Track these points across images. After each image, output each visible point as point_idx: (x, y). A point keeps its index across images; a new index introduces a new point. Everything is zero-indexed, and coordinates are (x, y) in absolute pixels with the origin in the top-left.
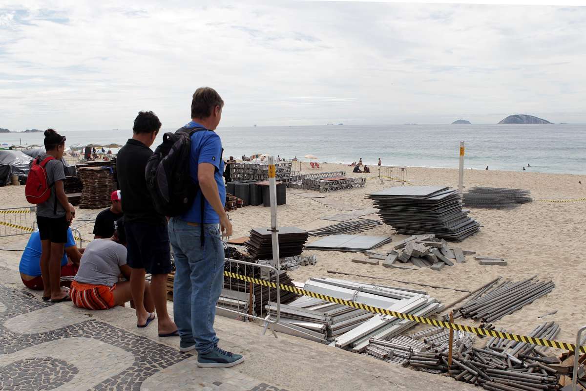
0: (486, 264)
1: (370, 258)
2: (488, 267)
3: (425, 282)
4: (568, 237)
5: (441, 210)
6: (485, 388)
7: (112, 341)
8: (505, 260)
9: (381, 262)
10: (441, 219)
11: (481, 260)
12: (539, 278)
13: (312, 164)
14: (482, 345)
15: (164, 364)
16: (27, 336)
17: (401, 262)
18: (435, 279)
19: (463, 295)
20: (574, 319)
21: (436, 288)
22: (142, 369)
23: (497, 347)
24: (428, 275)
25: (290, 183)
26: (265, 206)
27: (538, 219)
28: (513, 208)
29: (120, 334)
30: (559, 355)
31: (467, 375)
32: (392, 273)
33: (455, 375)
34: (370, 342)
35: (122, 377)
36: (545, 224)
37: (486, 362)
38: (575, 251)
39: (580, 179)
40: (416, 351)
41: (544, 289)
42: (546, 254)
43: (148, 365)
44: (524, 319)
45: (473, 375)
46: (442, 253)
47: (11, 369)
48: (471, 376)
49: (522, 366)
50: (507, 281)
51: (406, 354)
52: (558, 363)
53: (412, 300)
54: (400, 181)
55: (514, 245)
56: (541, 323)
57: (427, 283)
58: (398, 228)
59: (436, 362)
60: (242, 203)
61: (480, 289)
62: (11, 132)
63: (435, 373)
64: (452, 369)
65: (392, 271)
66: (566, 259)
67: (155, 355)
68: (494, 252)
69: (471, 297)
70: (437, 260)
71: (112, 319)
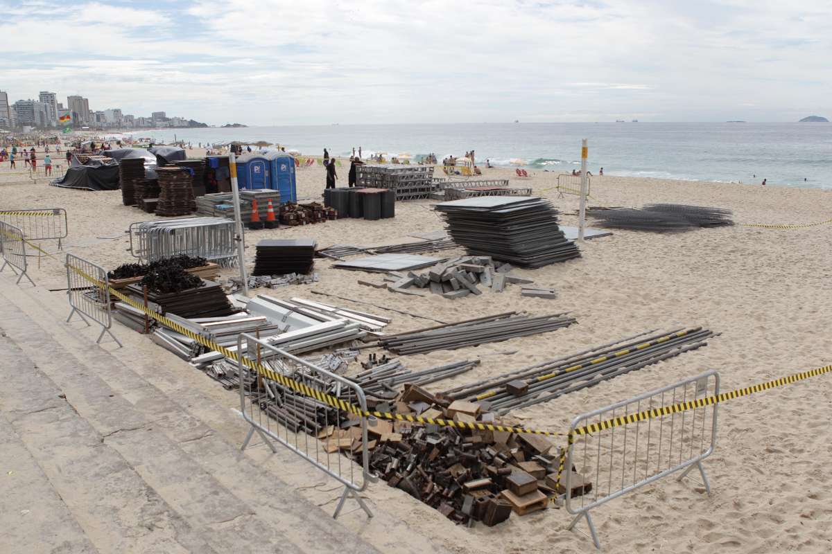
10: (511, 238)
11: (523, 291)
13: (518, 171)
17: (418, 286)
24: (430, 304)
25: (432, 192)
26: (365, 219)
32: (388, 298)
51: (244, 375)
53: (331, 323)
60: (336, 215)
62: (209, 127)
64: (260, 391)
65: (390, 296)
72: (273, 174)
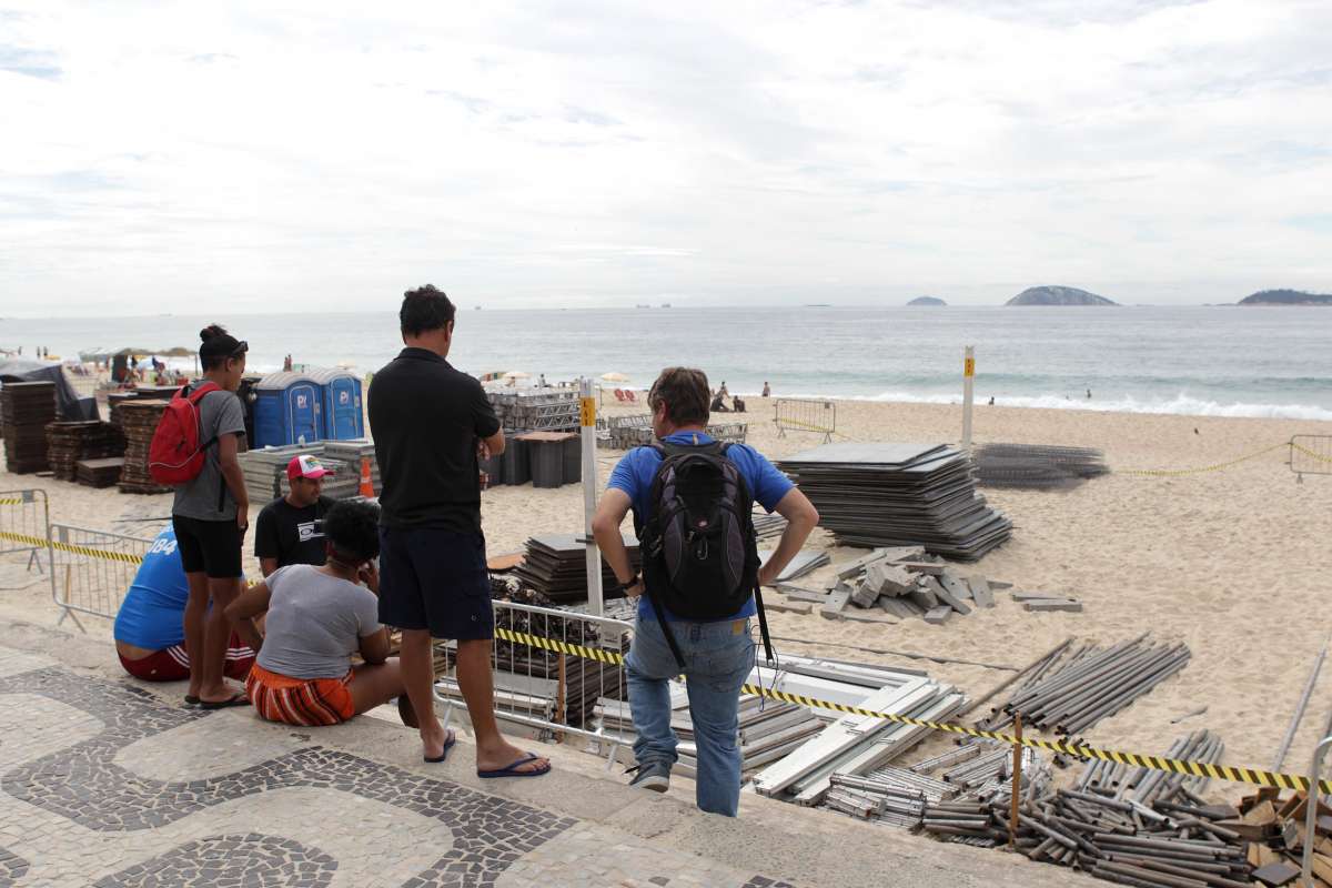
0: (1040, 608)
1: (791, 599)
2: (1045, 616)
3: (916, 649)
4: (1199, 549)
5: (933, 493)
6: (1096, 876)
7: (381, 795)
8: (1078, 601)
9: (817, 608)
10: (932, 513)
11: (1029, 602)
12: (1154, 636)
13: (618, 393)
14: (1071, 781)
15: (523, 842)
16: (182, 787)
17: (859, 606)
18: (937, 643)
19: (1004, 676)
20: (1246, 723)
21: (942, 662)
22: (479, 854)
23: (1100, 786)
24: (921, 635)
26: (536, 486)
27: (1128, 510)
28: (1072, 487)
29: (391, 777)
30: (1235, 801)
31: (1053, 848)
32: (843, 632)
33: (1027, 850)
34: (833, 783)
35: (443, 872)
36: (1146, 522)
37: (1091, 819)
38: (1219, 580)
39: (1195, 424)
40: (933, 799)
41: (1169, 662)
42: (1160, 586)
43: (488, 846)
44: (1143, 726)
45: (1067, 848)
46: (942, 586)
47: (179, 864)
48: (1061, 850)
49: (1164, 826)
50: (1089, 645)
51: (913, 806)
52: (1236, 817)
53: (905, 689)
54: (820, 430)
55: (1090, 569)
56: (1181, 734)
57: (920, 651)
58: (838, 533)
59: (982, 822)
60: (487, 480)
61: (1038, 663)
63: (983, 847)
64: (1019, 835)
65: (842, 628)
66: (1203, 596)
67: (494, 822)
68: (1053, 584)
69: (1023, 680)
70: (935, 602)
71: (358, 743)
72: (328, 408)
